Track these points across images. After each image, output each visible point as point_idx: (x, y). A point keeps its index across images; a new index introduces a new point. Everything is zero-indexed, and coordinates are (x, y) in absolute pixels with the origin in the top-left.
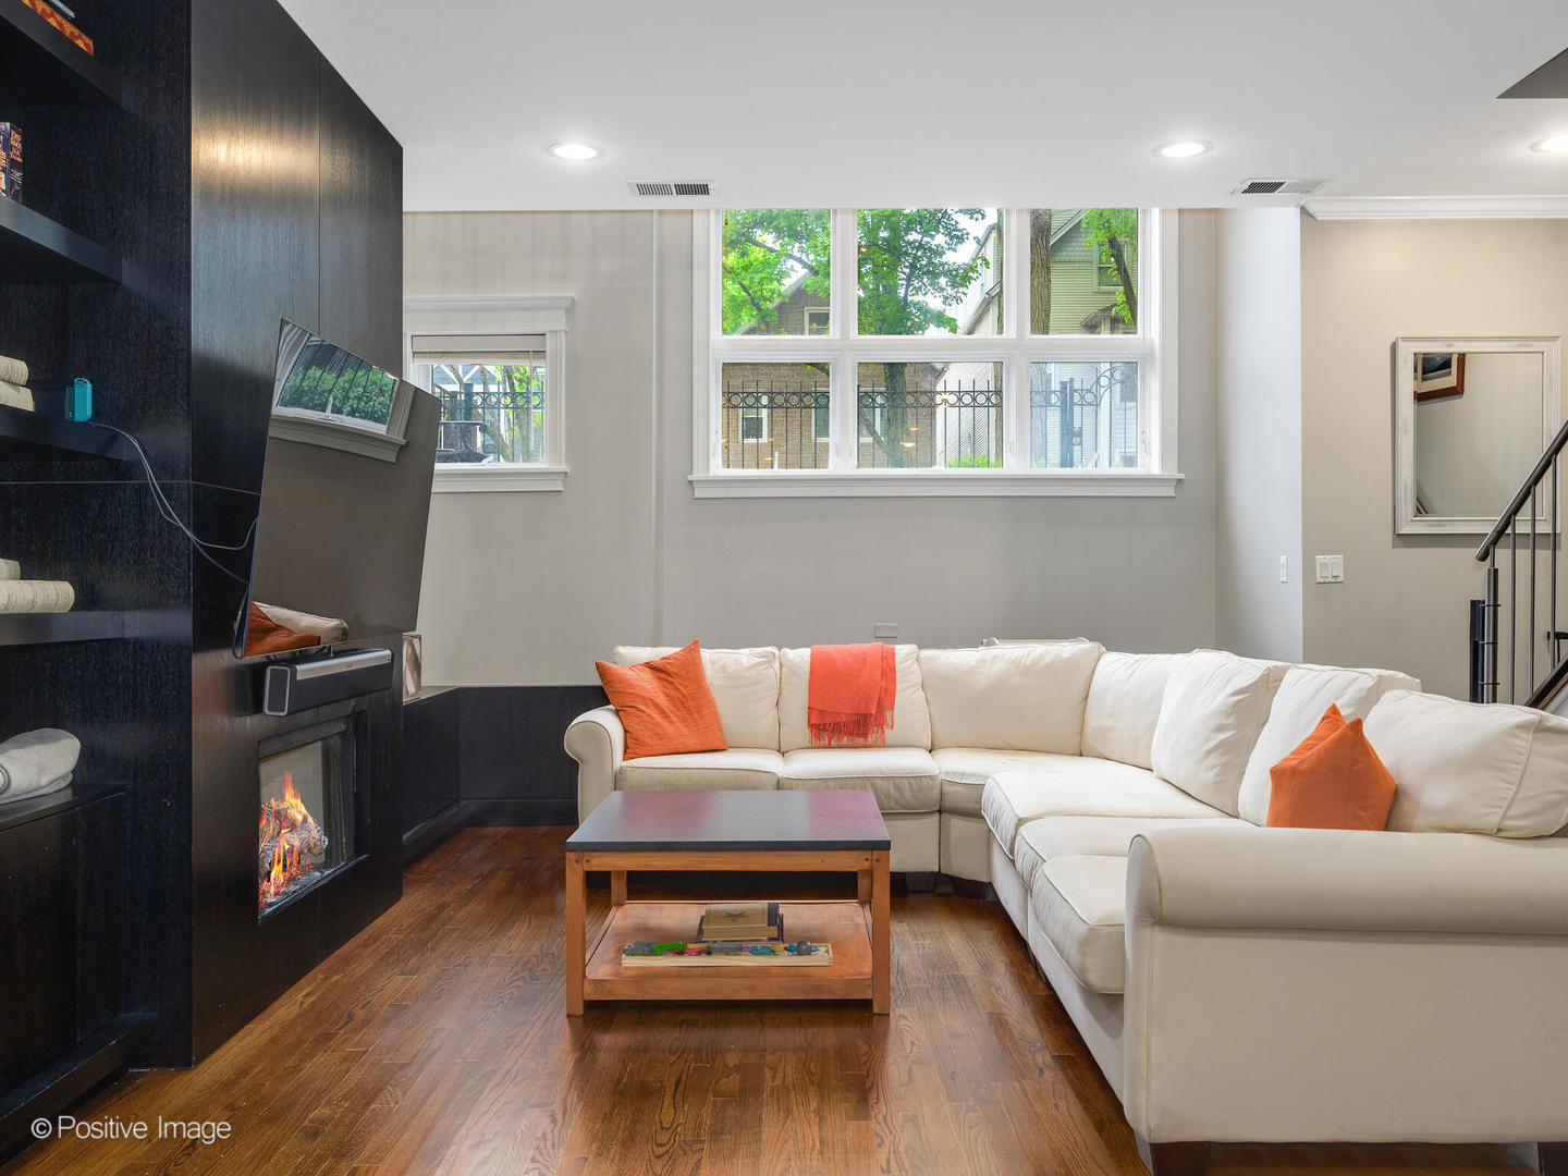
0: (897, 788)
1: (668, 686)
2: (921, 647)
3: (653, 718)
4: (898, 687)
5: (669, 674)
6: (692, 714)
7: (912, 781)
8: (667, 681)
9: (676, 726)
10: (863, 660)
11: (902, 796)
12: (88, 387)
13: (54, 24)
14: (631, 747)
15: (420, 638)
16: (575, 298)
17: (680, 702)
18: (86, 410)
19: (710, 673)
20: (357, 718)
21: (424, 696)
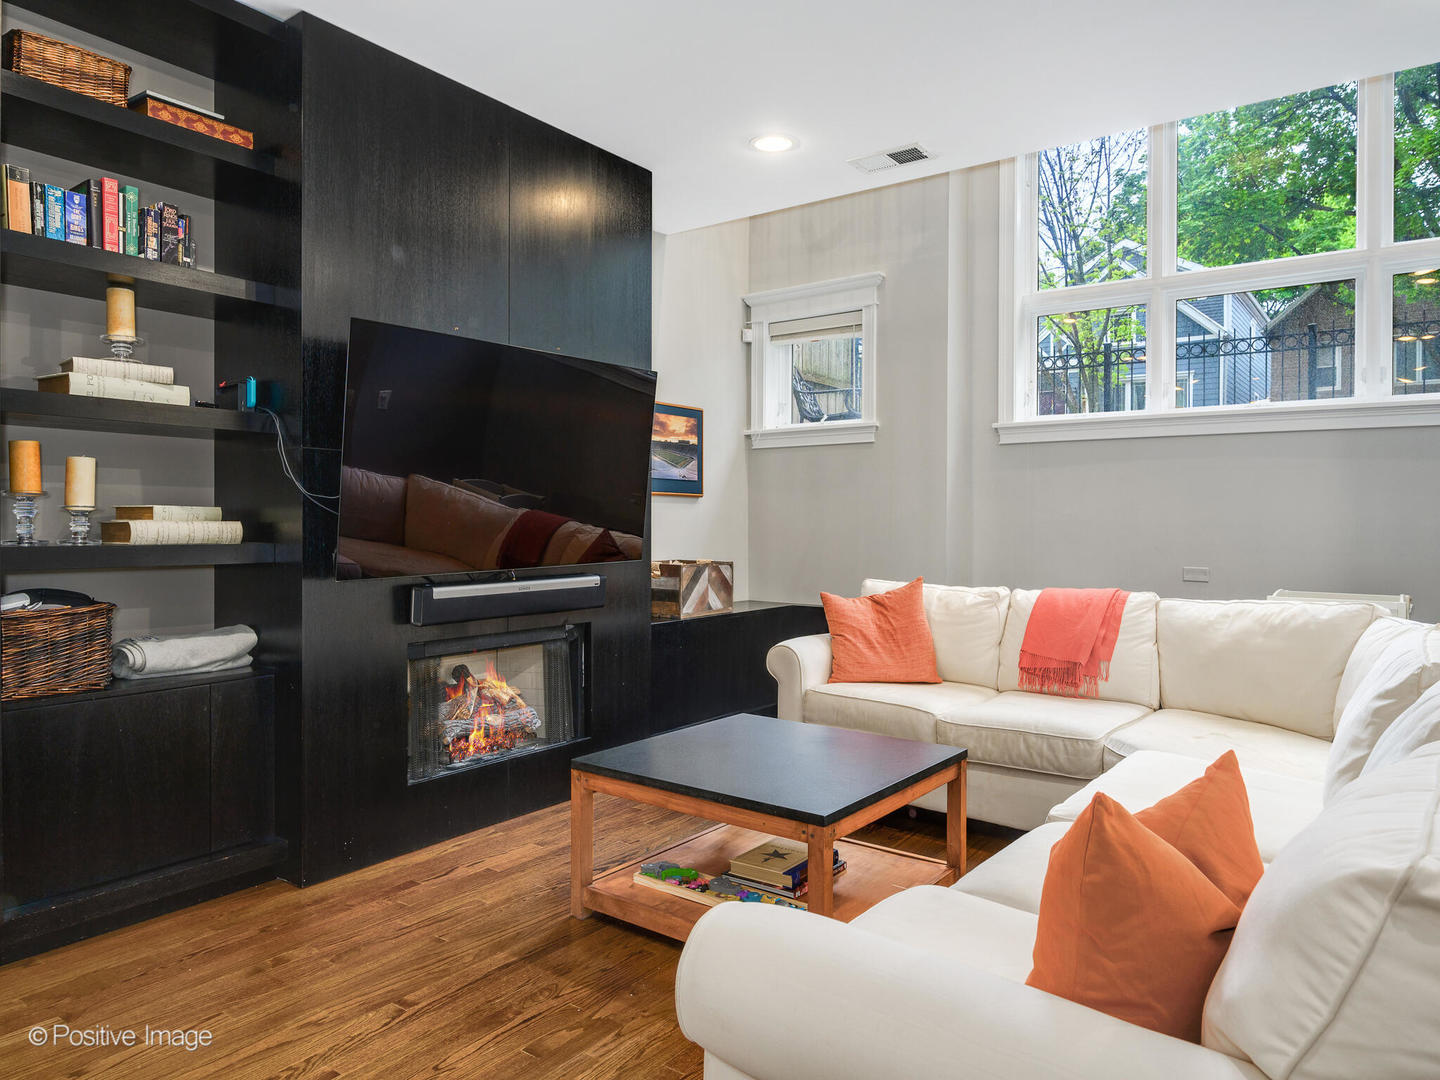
0: (1051, 748)
1: (882, 619)
2: (1163, 596)
3: (857, 648)
4: (1119, 637)
5: (886, 609)
6: (899, 647)
7: (1067, 743)
8: (882, 613)
9: (881, 657)
10: (1087, 605)
11: (1056, 757)
12: (253, 383)
13: (200, 127)
14: (836, 672)
15: (731, 565)
16: (884, 275)
17: (889, 634)
18: (252, 399)
19: (933, 609)
20: (586, 628)
21: (736, 610)
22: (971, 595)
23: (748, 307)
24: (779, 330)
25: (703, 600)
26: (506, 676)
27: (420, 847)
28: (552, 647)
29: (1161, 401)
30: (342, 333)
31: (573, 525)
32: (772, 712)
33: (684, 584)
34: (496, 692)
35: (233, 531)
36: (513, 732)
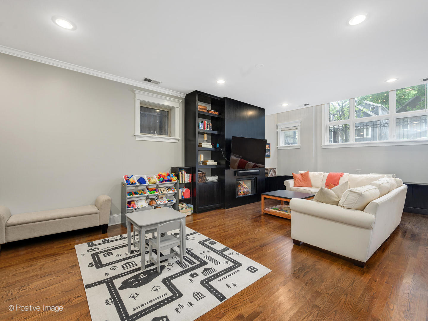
1: (302, 177)
2: (350, 174)
3: (298, 181)
5: (303, 175)
6: (305, 181)
9: (302, 183)
12: (218, 144)
13: (213, 113)
14: (295, 185)
15: (276, 169)
16: (301, 120)
17: (303, 179)
18: (218, 147)
19: (311, 176)
20: (256, 178)
21: (277, 176)
22: (317, 173)
23: (277, 126)
24: (283, 129)
25: (272, 174)
26: (246, 184)
27: (239, 206)
28: (252, 180)
29: (352, 141)
30: (231, 138)
31: (249, 162)
32: (285, 190)
33: (269, 172)
34: (244, 186)
35: (216, 163)
36: (247, 192)
